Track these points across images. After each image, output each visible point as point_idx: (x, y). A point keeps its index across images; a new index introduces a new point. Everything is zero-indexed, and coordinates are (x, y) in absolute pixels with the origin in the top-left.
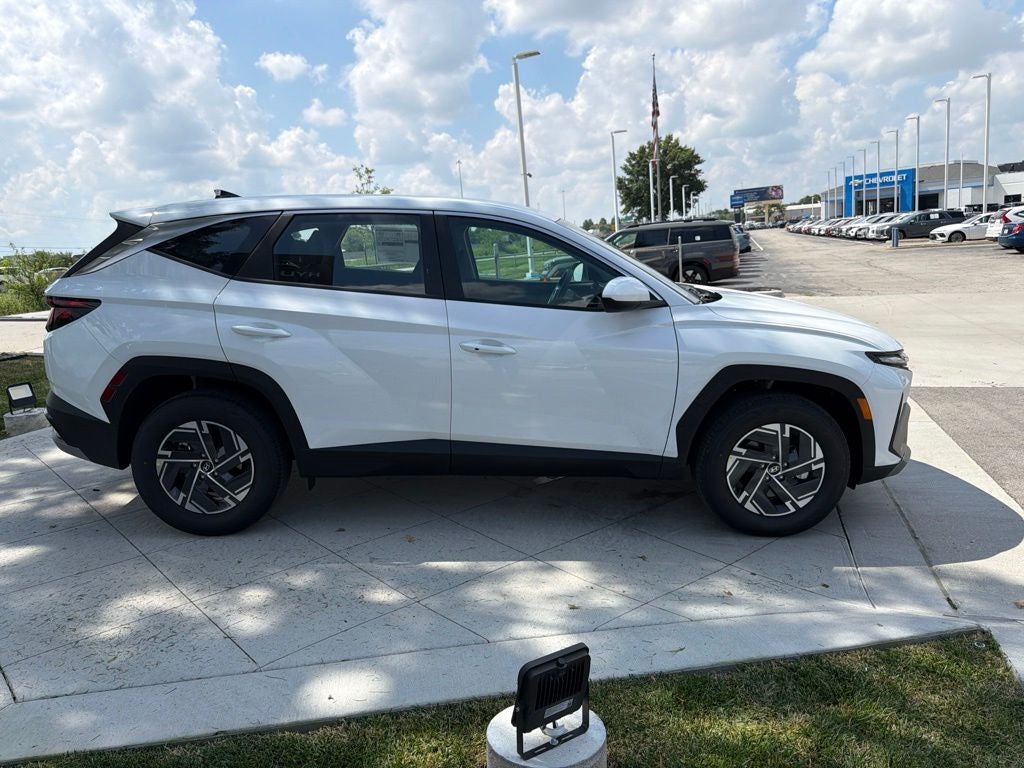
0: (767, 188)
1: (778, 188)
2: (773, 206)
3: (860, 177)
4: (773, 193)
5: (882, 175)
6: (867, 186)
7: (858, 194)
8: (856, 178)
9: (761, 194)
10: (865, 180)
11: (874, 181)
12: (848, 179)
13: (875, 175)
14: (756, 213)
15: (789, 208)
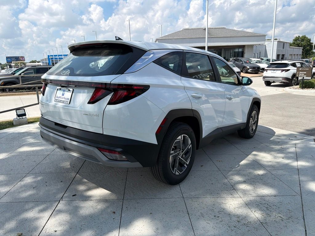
0: (19, 57)
1: (23, 57)
2: (21, 63)
3: (52, 56)
4: (21, 59)
5: (59, 56)
6: (55, 59)
7: (52, 61)
8: (51, 56)
9: (17, 59)
10: (54, 57)
11: (56, 57)
12: (49, 56)
13: (57, 56)
14: (16, 65)
15: (27, 64)
